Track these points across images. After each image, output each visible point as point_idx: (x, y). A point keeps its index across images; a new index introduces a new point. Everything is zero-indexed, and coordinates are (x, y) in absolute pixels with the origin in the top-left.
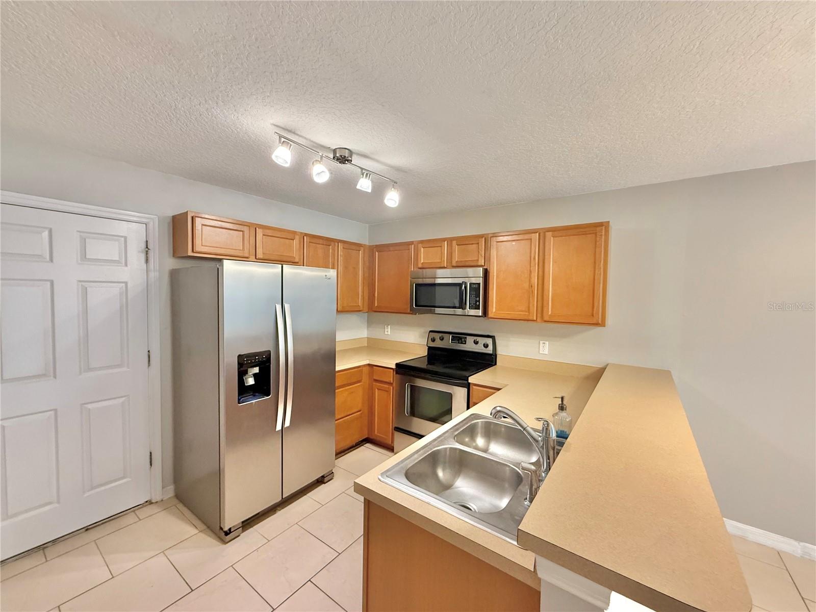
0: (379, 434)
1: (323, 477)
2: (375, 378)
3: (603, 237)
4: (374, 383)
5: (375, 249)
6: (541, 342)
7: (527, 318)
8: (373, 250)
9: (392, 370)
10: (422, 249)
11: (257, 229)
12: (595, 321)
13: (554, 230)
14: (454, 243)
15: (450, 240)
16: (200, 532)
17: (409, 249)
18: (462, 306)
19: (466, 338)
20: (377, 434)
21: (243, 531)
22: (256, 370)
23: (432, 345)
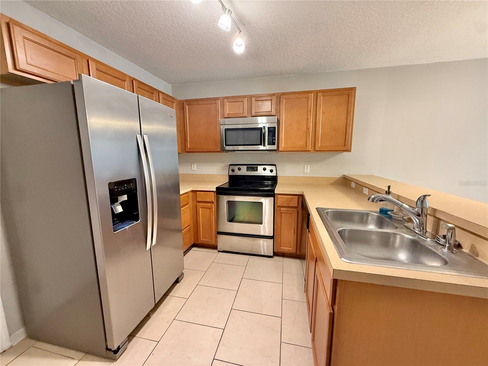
0: (204, 239)
1: (178, 278)
2: (198, 200)
3: (353, 97)
4: (198, 204)
5: (185, 103)
6: (305, 166)
7: (305, 150)
8: (183, 104)
9: (213, 193)
10: (227, 103)
11: (89, 61)
12: (346, 149)
13: (323, 92)
14: (253, 99)
15: (250, 97)
17: (216, 103)
19: (257, 167)
20: (203, 239)
21: (129, 343)
22: (125, 198)
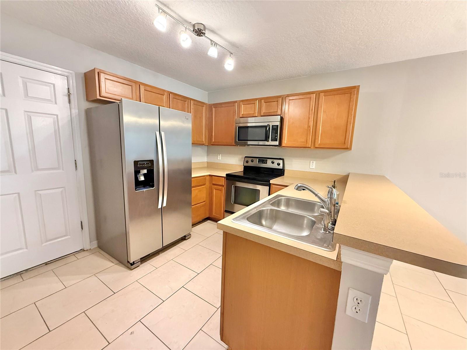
0: (215, 215)
1: (185, 236)
2: (213, 183)
3: (355, 95)
4: (213, 186)
5: (213, 106)
6: (311, 162)
7: (305, 146)
8: (212, 106)
9: (224, 178)
10: (242, 105)
11: (141, 85)
12: (345, 147)
13: (325, 92)
14: (263, 101)
15: (260, 100)
16: (115, 264)
17: (234, 106)
18: (267, 139)
19: (267, 160)
20: (214, 215)
21: (141, 264)
22: (145, 171)
23: (246, 165)
